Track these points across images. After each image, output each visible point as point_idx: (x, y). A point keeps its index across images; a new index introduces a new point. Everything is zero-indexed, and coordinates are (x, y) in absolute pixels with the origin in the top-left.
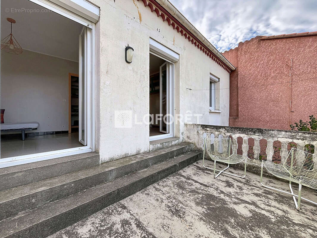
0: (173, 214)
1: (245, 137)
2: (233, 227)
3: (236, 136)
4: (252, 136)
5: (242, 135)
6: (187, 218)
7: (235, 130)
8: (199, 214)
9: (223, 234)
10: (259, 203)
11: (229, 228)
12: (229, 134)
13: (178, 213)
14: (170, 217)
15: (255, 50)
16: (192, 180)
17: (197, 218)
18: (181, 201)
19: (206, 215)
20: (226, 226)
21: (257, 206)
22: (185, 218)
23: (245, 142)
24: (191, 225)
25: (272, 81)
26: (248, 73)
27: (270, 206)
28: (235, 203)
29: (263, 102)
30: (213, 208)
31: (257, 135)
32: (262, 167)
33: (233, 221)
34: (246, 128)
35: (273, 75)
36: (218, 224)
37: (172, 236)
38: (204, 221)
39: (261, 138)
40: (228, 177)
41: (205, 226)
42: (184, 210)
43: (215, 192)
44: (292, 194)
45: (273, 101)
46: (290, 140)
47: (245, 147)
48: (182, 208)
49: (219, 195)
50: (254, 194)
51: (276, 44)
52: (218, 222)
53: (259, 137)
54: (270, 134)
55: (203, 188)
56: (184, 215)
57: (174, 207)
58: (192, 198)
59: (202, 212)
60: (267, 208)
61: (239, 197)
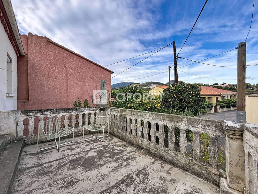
0: (71, 186)
1: (66, 115)
2: (100, 161)
3: (60, 115)
4: (71, 113)
5: (64, 114)
6: (81, 178)
7: (59, 111)
8: (83, 171)
9: (101, 166)
10: (92, 147)
11: (99, 163)
12: (54, 115)
13: (73, 183)
14: (73, 188)
15: (44, 47)
16: (45, 163)
17: (84, 173)
18: (63, 177)
19: (86, 168)
20: (97, 163)
21: (94, 149)
22: (80, 180)
23: (66, 118)
24: (87, 178)
25: (56, 74)
26: (38, 63)
27: (96, 146)
28: (87, 154)
29: (50, 88)
30: (83, 163)
31: (74, 112)
32: (84, 130)
33: (96, 160)
34: (67, 108)
35: (57, 70)
36: (94, 166)
37: (90, 190)
38: (89, 170)
39: (76, 114)
40: (64, 146)
41: (92, 172)
42: (73, 178)
43: (72, 157)
44: (95, 137)
45: (57, 88)
46: (89, 112)
47: (66, 122)
48: (70, 179)
49: (76, 157)
50: (86, 146)
51: (59, 50)
52: (93, 165)
53: (75, 113)
54: (81, 110)
55: (61, 161)
56: (77, 179)
57: (65, 183)
58: (66, 170)
59: (83, 169)
60: (97, 147)
61: (84, 151)
